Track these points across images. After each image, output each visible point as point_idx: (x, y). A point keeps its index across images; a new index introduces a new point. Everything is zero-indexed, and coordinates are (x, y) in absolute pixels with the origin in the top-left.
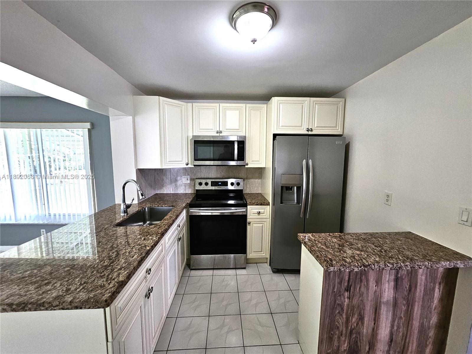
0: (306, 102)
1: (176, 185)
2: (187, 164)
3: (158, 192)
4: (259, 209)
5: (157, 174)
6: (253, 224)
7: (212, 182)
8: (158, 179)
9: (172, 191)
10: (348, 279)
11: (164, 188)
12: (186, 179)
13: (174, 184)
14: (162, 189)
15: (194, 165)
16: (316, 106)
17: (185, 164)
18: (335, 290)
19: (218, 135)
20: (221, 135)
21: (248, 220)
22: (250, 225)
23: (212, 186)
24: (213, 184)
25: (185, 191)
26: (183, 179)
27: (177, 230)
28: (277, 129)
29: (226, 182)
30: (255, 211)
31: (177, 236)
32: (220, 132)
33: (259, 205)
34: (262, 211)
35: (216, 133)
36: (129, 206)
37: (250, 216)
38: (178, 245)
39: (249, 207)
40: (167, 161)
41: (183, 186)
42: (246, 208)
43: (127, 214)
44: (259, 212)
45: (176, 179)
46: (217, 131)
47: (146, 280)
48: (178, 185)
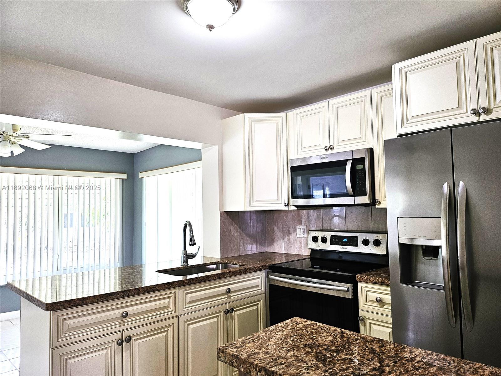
0: (466, 52)
1: (289, 240)
2: (287, 205)
3: (268, 250)
4: (382, 293)
5: (268, 222)
6: (371, 323)
7: (332, 236)
8: (268, 229)
9: (285, 250)
11: (275, 244)
12: (302, 230)
13: (286, 239)
14: (273, 245)
15: (296, 206)
16: (496, 52)
17: (283, 204)
19: (328, 152)
20: (332, 152)
21: (361, 313)
22: (365, 325)
23: (332, 243)
24: (335, 240)
25: (300, 251)
26: (298, 230)
27: (226, 296)
28: (403, 125)
29: (357, 237)
30: (373, 296)
31: (226, 305)
32: (331, 148)
33: (378, 284)
34: (387, 298)
35: (325, 150)
36: (193, 256)
37: (364, 305)
38: (227, 319)
39: (360, 285)
40: (255, 200)
41: (298, 242)
42: (349, 286)
43: (188, 264)
44: (379, 298)
45: (289, 231)
46: (326, 147)
47: (122, 323)
48: (292, 240)
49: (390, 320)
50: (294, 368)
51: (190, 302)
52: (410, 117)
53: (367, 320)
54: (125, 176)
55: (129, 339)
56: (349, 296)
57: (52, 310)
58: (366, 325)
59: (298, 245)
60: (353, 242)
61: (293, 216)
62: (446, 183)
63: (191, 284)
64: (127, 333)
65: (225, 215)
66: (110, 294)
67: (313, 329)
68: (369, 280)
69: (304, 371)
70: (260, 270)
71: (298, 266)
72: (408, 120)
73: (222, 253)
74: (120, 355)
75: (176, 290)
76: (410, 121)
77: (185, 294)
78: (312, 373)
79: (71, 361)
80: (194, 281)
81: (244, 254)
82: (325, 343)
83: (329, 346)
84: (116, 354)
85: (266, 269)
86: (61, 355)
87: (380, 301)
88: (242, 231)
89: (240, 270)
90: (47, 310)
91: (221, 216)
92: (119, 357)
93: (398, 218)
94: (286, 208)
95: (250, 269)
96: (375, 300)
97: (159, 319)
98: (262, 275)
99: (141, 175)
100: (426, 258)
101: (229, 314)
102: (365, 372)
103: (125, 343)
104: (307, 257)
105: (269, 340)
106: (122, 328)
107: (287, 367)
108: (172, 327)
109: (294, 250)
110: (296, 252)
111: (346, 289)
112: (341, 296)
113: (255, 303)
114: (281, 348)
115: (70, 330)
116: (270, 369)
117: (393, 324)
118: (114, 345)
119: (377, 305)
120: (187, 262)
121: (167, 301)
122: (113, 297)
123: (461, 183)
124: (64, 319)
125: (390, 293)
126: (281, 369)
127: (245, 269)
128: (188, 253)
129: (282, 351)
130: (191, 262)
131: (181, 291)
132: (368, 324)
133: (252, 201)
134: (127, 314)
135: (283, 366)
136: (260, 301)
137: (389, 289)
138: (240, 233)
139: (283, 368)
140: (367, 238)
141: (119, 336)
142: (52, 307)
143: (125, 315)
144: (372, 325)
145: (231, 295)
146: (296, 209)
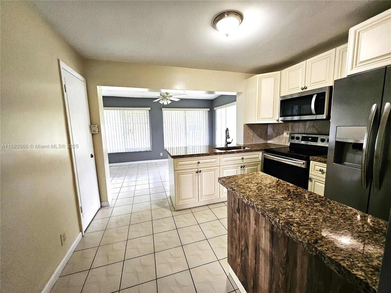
1: (279, 138)
2: (278, 120)
3: (268, 142)
7: (303, 137)
9: (277, 142)
10: (238, 202)
12: (287, 133)
14: (271, 140)
17: (276, 120)
18: (232, 206)
19: (303, 91)
20: (306, 90)
21: (310, 176)
23: (302, 140)
24: (304, 139)
25: (285, 144)
26: (284, 133)
27: (241, 160)
28: (352, 69)
29: (318, 138)
30: (319, 168)
31: (241, 164)
32: (306, 88)
33: (322, 162)
34: (325, 170)
35: (301, 90)
36: (230, 143)
37: (312, 172)
38: (241, 170)
39: (311, 162)
40: (260, 118)
41: (284, 139)
42: (304, 161)
43: (227, 146)
44: (321, 170)
45: (280, 133)
46: (302, 88)
47: (198, 166)
48: (281, 138)
49: (324, 180)
50: (244, 190)
51: (225, 161)
52: (358, 63)
53: (314, 179)
54: (209, 110)
55: (200, 172)
56: (304, 166)
57: (174, 158)
58: (312, 182)
59: (284, 140)
60: (315, 140)
61: (283, 126)
62: (376, 104)
63: (225, 154)
64: (199, 169)
65: (246, 125)
66: (193, 155)
67: (264, 177)
68: (317, 160)
69: (248, 192)
70: (259, 151)
71: (283, 151)
72: (356, 65)
73: (244, 143)
74: (197, 176)
75: (219, 156)
76: (358, 65)
77: (222, 158)
78: (251, 193)
79: (181, 176)
80: (227, 153)
81: (255, 143)
82: (266, 184)
83: (267, 185)
84: (196, 176)
85: (263, 150)
86: (178, 173)
87: (321, 171)
88: (255, 133)
89: (249, 150)
90: (172, 158)
91: (244, 126)
92: (197, 177)
93: (337, 127)
94: (277, 122)
95: (254, 150)
96: (319, 170)
97: (211, 166)
98: (260, 153)
99: (215, 109)
100: (354, 150)
101: (243, 168)
102: (277, 198)
103: (199, 173)
104: (288, 146)
105: (241, 178)
106: (198, 167)
107: (242, 189)
108: (217, 170)
109: (281, 143)
110: (282, 144)
111: (302, 163)
112: (299, 166)
113: (256, 165)
114: (244, 182)
115: (180, 165)
116: (234, 188)
117: (325, 182)
118: (195, 173)
119: (321, 173)
120: (227, 145)
121: (215, 159)
122: (194, 156)
123: (387, 105)
124: (178, 162)
125: (326, 167)
126: (238, 189)
127: (252, 150)
128: (227, 141)
129: (243, 183)
130: (229, 145)
131: (221, 156)
132: (313, 181)
133: (258, 119)
134: (199, 162)
135: (240, 188)
136: (259, 164)
137: (326, 165)
138: (254, 134)
139: (239, 189)
140: (324, 138)
141: (197, 170)
142: (174, 157)
143: (199, 163)
144: (316, 182)
145: (244, 160)
146: (283, 122)
